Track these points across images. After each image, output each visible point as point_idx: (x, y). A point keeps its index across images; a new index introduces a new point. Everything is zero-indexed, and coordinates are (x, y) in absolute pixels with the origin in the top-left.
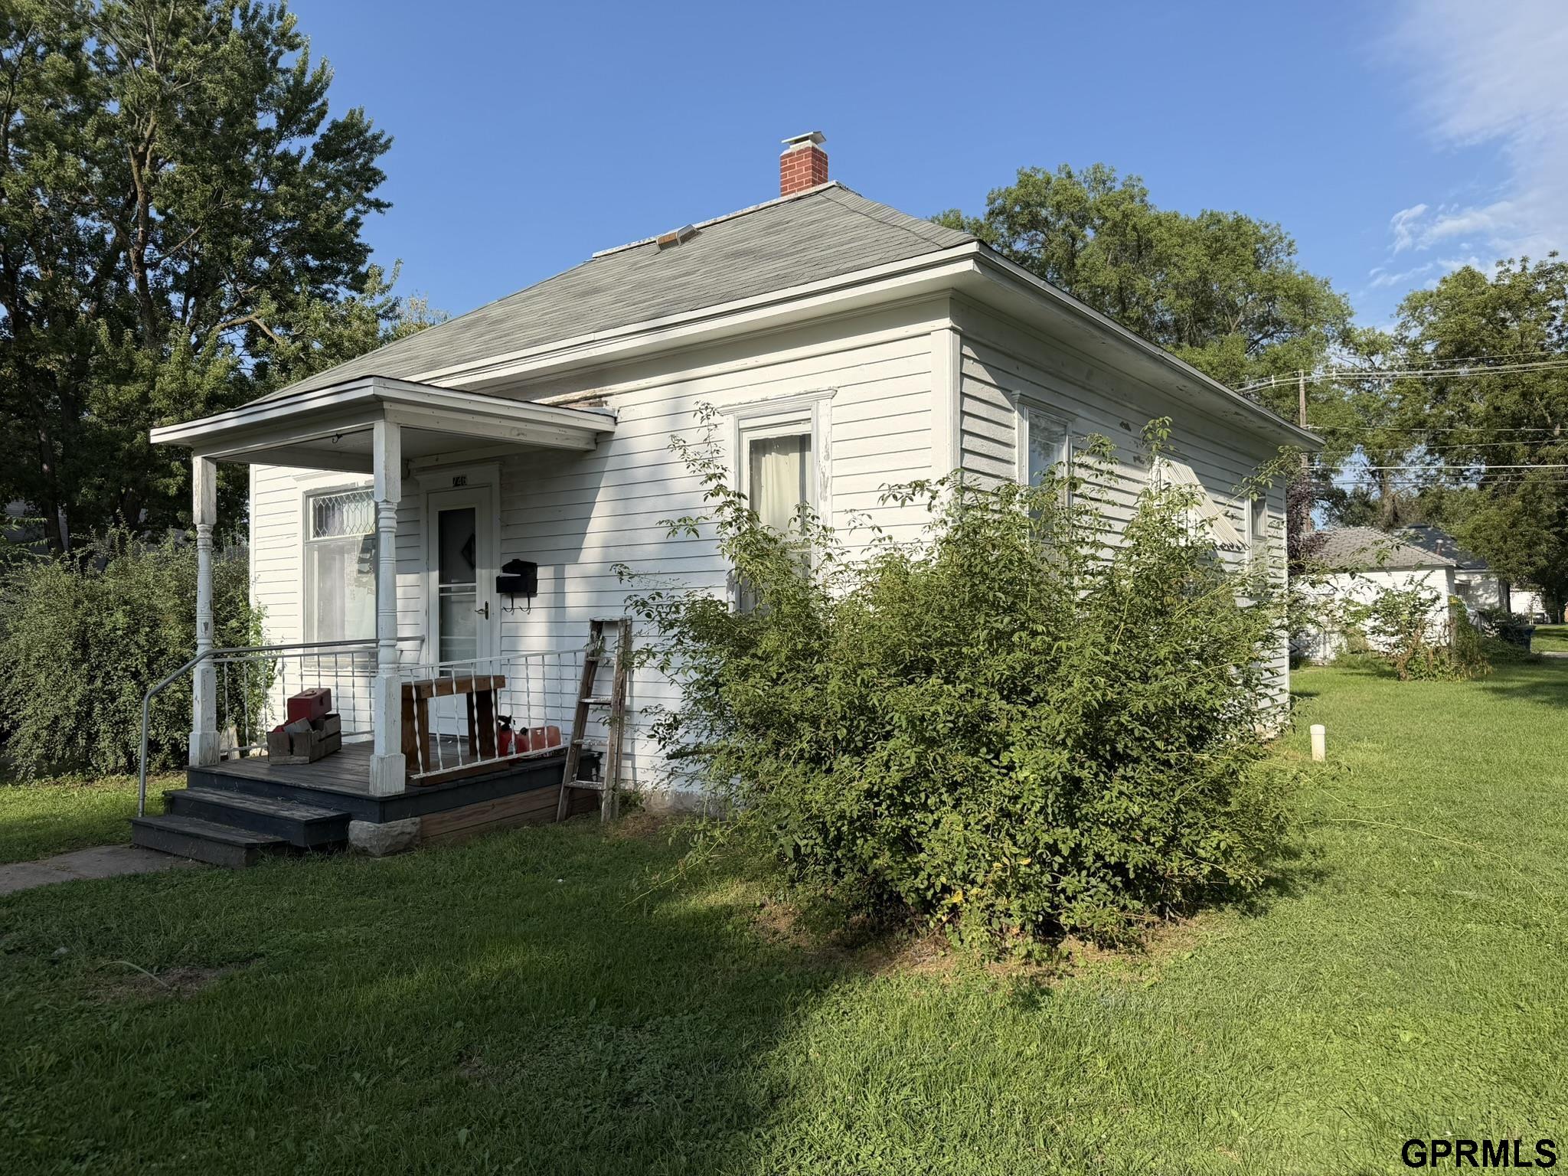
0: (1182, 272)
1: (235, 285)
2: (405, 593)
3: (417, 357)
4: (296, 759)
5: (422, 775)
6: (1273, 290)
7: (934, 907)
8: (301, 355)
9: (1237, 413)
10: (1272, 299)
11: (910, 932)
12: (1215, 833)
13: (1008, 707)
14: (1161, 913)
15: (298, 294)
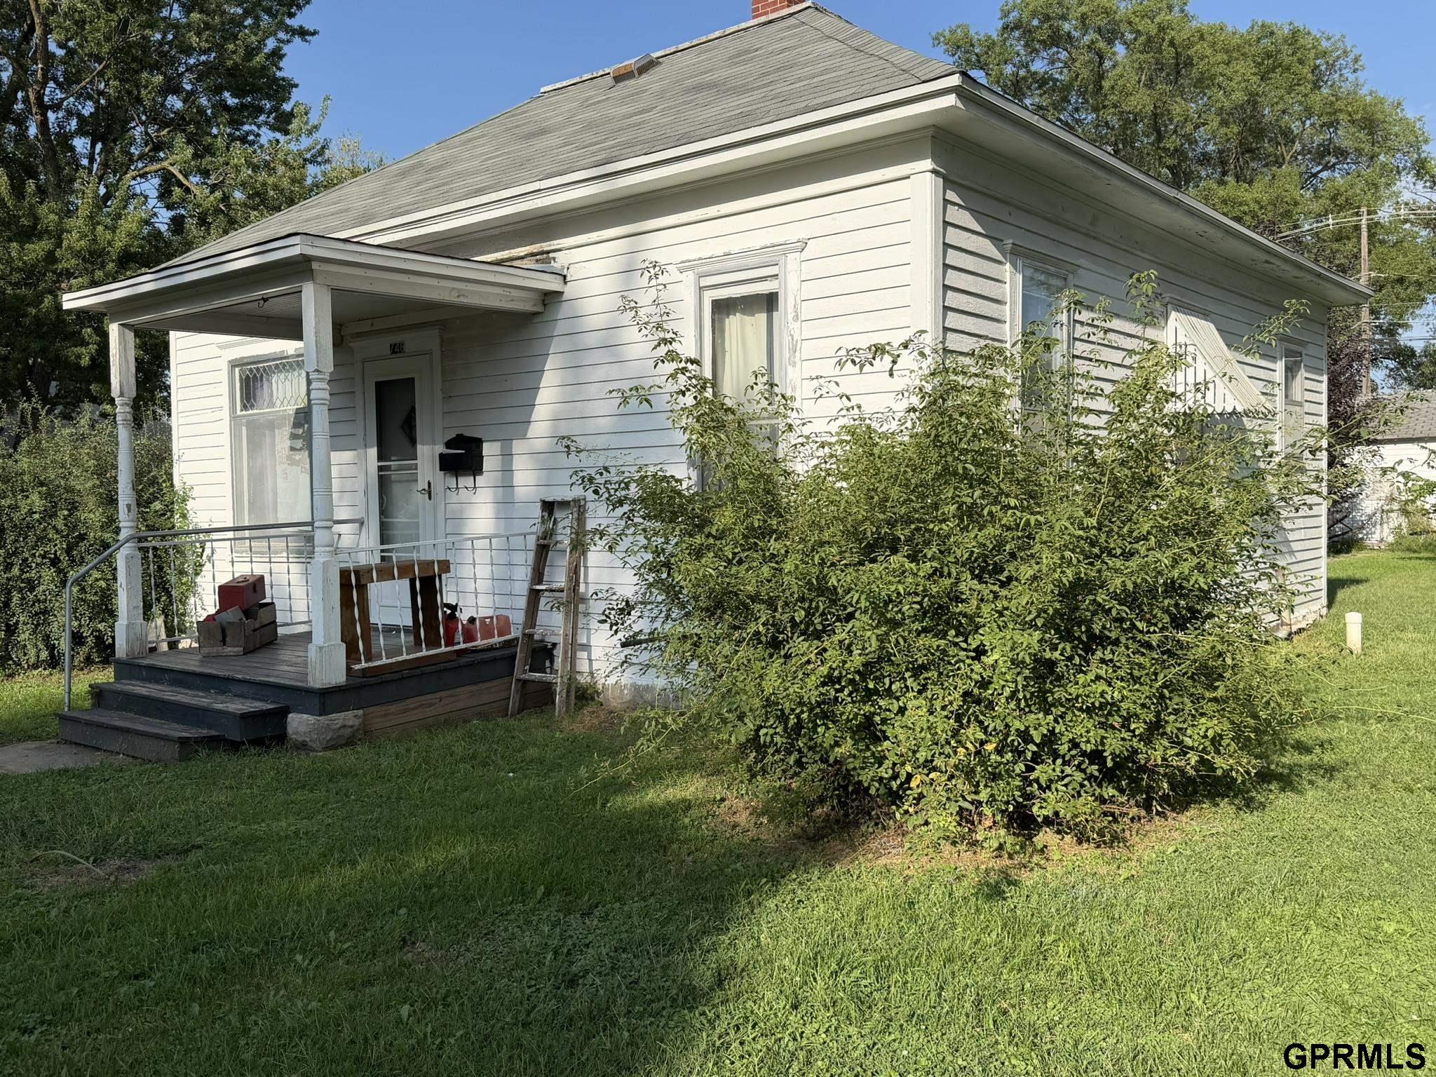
0: (1227, 95)
1: (146, 128)
2: (340, 472)
3: (347, 210)
4: (229, 650)
5: (364, 665)
6: (1335, 113)
7: (901, 798)
8: (221, 206)
9: (1267, 262)
10: (1333, 124)
11: (876, 824)
12: (1203, 720)
13: (978, 587)
14: (1147, 806)
15: (216, 136)
